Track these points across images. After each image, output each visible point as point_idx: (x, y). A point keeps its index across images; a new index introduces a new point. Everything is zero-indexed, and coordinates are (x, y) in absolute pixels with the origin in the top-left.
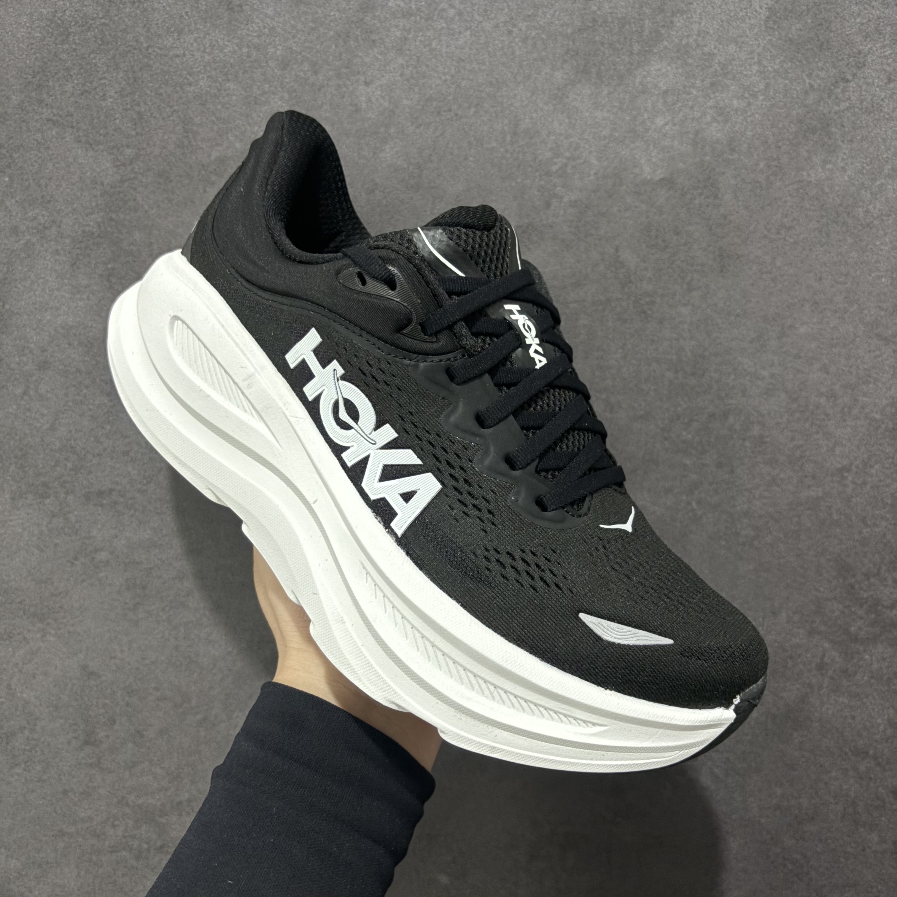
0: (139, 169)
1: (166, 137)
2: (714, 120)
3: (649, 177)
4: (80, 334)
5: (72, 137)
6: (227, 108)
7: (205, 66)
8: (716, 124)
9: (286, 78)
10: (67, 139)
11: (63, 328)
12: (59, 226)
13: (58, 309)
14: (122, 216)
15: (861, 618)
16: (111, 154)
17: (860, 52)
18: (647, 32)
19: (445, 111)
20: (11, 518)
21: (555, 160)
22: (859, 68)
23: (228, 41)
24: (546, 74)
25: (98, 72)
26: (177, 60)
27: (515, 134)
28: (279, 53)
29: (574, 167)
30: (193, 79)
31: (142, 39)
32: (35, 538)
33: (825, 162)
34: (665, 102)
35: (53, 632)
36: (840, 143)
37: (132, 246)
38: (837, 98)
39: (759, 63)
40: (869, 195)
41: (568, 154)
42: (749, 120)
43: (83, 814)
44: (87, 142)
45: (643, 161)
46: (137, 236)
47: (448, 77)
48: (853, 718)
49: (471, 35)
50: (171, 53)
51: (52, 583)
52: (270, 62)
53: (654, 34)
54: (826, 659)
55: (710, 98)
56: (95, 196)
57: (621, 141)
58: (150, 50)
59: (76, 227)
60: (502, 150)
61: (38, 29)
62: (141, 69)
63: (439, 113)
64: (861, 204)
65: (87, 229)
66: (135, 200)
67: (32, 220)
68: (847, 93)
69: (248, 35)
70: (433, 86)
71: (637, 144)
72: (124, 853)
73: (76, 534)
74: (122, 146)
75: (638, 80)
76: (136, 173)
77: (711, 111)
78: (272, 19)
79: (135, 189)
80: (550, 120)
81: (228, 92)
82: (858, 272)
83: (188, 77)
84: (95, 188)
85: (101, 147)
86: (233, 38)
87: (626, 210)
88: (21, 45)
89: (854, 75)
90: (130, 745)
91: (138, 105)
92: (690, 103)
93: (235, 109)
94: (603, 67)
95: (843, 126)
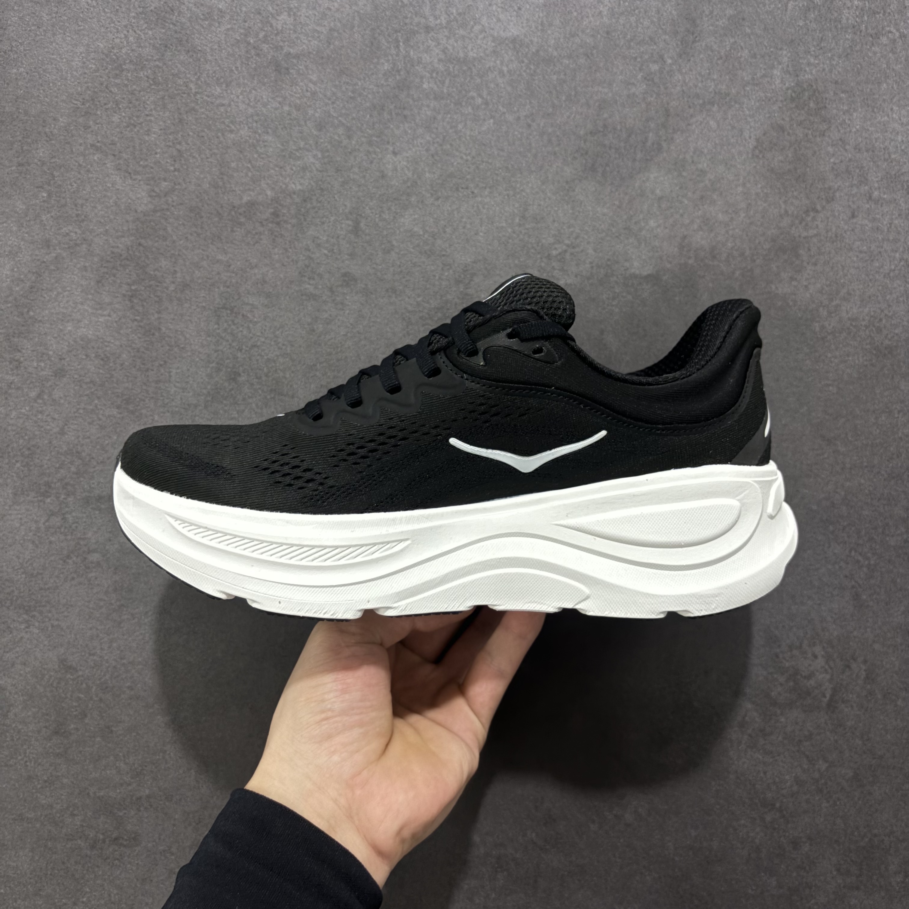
0: (173, 201)
1: (202, 176)
2: (700, 228)
3: (637, 272)
4: (98, 348)
5: (113, 164)
6: (263, 158)
7: (247, 118)
8: (701, 233)
9: (321, 138)
10: (108, 165)
11: (82, 340)
12: (90, 245)
13: (79, 321)
14: (150, 243)
15: (781, 685)
16: (147, 185)
17: (830, 188)
18: (649, 144)
19: (462, 188)
20: (10, 512)
21: (557, 246)
22: (828, 202)
23: (273, 98)
24: (557, 167)
25: (145, 108)
26: (222, 109)
27: (523, 217)
28: (317, 115)
29: (572, 254)
30: (235, 127)
31: (192, 86)
32: (31, 534)
33: (792, 279)
34: (660, 207)
35: (37, 624)
36: (805, 264)
37: (156, 272)
38: (807, 225)
39: (744, 185)
40: (825, 313)
41: (567, 242)
42: (731, 232)
43: (44, 802)
44: (127, 172)
45: (634, 257)
46: (164, 263)
47: (469, 157)
48: (765, 773)
49: (494, 123)
50: (218, 102)
51: (43, 578)
52: (308, 123)
53: (655, 146)
54: (747, 718)
55: (700, 209)
56: (127, 221)
57: (617, 237)
58: (198, 96)
59: (106, 246)
60: (510, 230)
61: (94, 61)
62: (187, 112)
63: (457, 189)
64: (818, 319)
65: (116, 250)
66: (165, 229)
67: (65, 236)
68: (816, 223)
69: (291, 95)
70: (455, 164)
71: (631, 241)
72: (79, 842)
73: (72, 533)
74: (159, 179)
75: (637, 185)
76: (168, 204)
77: (698, 221)
78: (315, 84)
79: (166, 219)
80: (556, 209)
81: (266, 144)
82: (810, 379)
83: (231, 125)
84: (129, 214)
85: (139, 177)
86: (277, 96)
87: (614, 299)
88: (75, 73)
89: (823, 208)
90: (98, 739)
91: (180, 143)
92: (681, 211)
93: (270, 159)
94: (608, 169)
95: (809, 250)
